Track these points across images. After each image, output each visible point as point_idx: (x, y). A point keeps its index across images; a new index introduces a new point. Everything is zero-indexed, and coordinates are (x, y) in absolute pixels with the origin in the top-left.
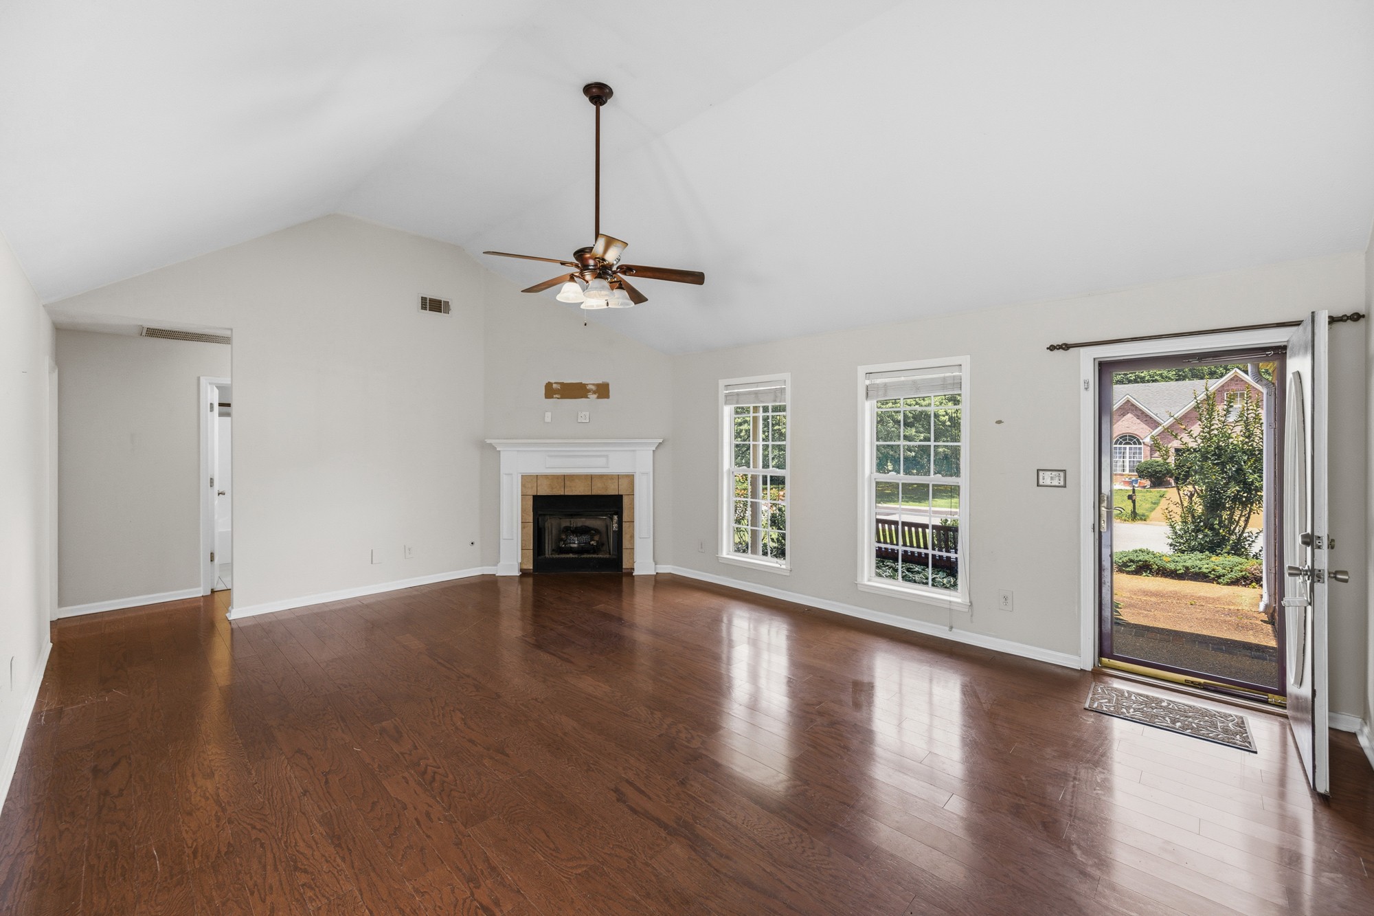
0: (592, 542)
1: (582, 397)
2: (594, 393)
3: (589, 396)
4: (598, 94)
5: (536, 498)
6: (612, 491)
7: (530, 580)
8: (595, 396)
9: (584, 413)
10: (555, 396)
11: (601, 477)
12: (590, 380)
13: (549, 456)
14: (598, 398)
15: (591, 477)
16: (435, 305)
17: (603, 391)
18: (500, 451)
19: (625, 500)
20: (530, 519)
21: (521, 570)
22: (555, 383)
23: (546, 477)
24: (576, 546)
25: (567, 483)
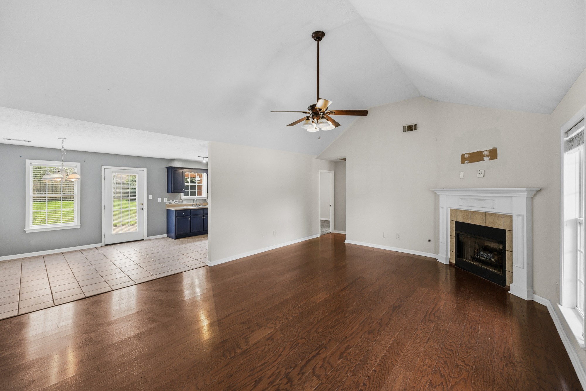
0: (493, 260)
1: (480, 161)
2: (488, 156)
3: (484, 159)
4: (318, 36)
5: (457, 223)
6: (498, 225)
7: (453, 270)
8: (489, 158)
9: (481, 171)
10: (466, 162)
11: (491, 214)
12: (485, 148)
13: (461, 198)
14: (490, 159)
15: (485, 214)
16: (410, 128)
17: (493, 154)
18: (439, 195)
19: (508, 233)
20: (454, 234)
21: (450, 262)
22: (466, 154)
23: (461, 211)
24: (483, 258)
25: (472, 216)
